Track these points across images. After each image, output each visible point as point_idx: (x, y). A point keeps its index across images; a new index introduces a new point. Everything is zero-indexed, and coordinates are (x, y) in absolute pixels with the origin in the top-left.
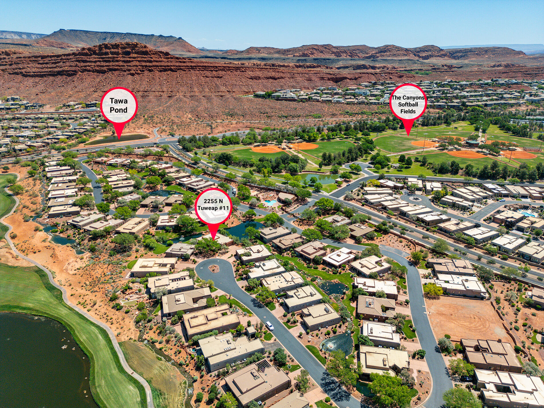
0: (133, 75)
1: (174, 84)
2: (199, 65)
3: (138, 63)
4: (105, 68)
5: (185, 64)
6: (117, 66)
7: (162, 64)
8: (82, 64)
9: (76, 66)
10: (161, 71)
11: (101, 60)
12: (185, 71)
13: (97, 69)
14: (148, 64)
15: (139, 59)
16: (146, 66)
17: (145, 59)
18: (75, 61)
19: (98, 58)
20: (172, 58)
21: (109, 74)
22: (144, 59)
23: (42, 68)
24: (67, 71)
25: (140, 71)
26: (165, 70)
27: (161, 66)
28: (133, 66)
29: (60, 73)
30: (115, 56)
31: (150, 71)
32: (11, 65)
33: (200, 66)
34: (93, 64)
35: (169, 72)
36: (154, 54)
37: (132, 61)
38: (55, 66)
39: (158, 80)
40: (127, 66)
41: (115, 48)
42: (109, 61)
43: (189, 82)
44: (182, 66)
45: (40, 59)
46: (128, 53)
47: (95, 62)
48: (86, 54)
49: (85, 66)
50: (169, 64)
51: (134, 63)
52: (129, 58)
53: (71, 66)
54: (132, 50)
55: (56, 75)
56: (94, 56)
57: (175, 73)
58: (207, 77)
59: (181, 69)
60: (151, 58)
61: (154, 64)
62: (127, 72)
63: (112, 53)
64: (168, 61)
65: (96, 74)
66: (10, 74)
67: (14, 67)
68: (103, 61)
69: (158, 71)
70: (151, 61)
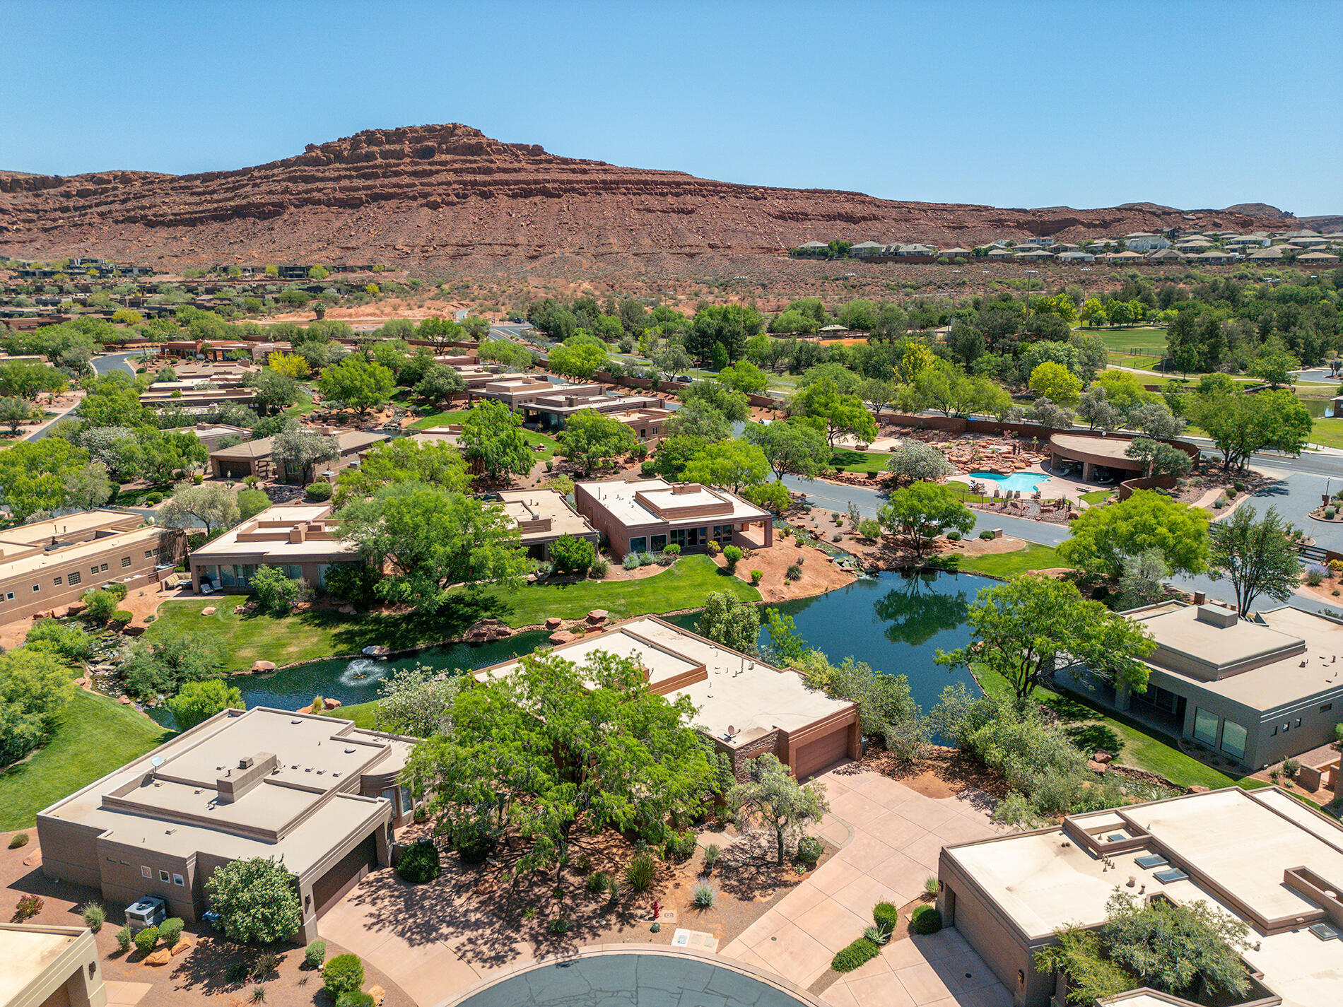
0: (434, 206)
1: (550, 227)
2: (626, 178)
3: (451, 177)
4: (361, 194)
5: (587, 177)
6: (394, 186)
7: (522, 176)
8: (302, 186)
9: (286, 191)
10: (514, 196)
11: (354, 173)
12: (585, 194)
13: (339, 195)
14: (480, 178)
15: (456, 166)
16: (474, 183)
17: (474, 166)
18: (284, 180)
19: (346, 169)
20: (550, 162)
21: (371, 210)
22: (469, 165)
23: (196, 204)
24: (257, 206)
25: (457, 195)
26: (527, 194)
27: (517, 182)
28: (440, 184)
29: (240, 212)
30: (392, 161)
31: (485, 196)
32: (124, 201)
33: (630, 182)
34: (330, 184)
35: (537, 199)
36: (499, 152)
37: (438, 172)
38: (229, 195)
39: (505, 218)
40: (422, 184)
41: (394, 142)
42: (376, 176)
43: (597, 224)
44: (578, 182)
45: (198, 183)
46: (428, 153)
47: (338, 179)
48: (316, 162)
49: (307, 192)
50: (540, 176)
51: (442, 177)
52: (430, 164)
53: (271, 192)
54: (440, 144)
55: (230, 217)
56: (338, 165)
57: (556, 200)
58: (649, 211)
59: (574, 190)
60: (491, 162)
61: (497, 176)
62: (421, 201)
63: (385, 155)
64: (537, 171)
65: (334, 209)
66: (117, 222)
67: (129, 205)
68: (357, 177)
69: (508, 195)
70: (488, 171)
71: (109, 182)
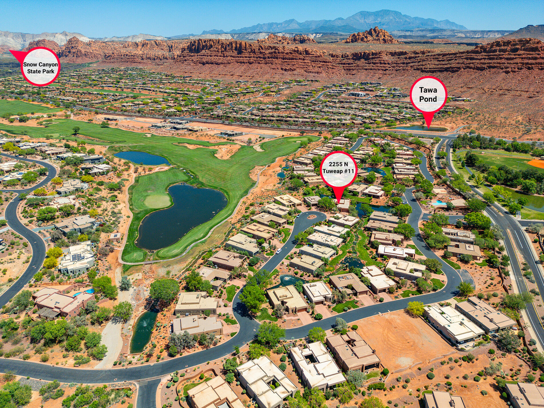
0: (507, 72)
3: (519, 61)
4: (485, 66)
6: (498, 63)
8: (469, 61)
9: (463, 63)
11: (487, 57)
13: (479, 66)
14: (531, 61)
15: (524, 56)
16: (527, 64)
17: (531, 56)
18: (465, 59)
19: (485, 56)
21: (486, 72)
22: (529, 56)
23: (437, 65)
24: (452, 68)
25: (518, 69)
28: (514, 63)
29: (447, 70)
30: (502, 53)
31: (529, 68)
32: (419, 62)
34: (478, 61)
37: (516, 58)
38: (447, 63)
39: (532, 79)
40: (508, 63)
41: (505, 46)
42: (493, 59)
45: (441, 57)
46: (516, 50)
47: (481, 59)
48: (476, 52)
49: (470, 64)
51: (515, 61)
52: (515, 55)
53: (458, 63)
54: (522, 47)
55: (443, 71)
56: (483, 54)
60: (539, 54)
61: (538, 61)
62: (504, 70)
63: (500, 51)
65: (475, 71)
66: (414, 69)
67: (420, 64)
68: (488, 59)
69: (539, 69)
70: (536, 58)
71: (418, 53)
